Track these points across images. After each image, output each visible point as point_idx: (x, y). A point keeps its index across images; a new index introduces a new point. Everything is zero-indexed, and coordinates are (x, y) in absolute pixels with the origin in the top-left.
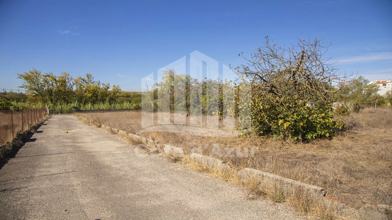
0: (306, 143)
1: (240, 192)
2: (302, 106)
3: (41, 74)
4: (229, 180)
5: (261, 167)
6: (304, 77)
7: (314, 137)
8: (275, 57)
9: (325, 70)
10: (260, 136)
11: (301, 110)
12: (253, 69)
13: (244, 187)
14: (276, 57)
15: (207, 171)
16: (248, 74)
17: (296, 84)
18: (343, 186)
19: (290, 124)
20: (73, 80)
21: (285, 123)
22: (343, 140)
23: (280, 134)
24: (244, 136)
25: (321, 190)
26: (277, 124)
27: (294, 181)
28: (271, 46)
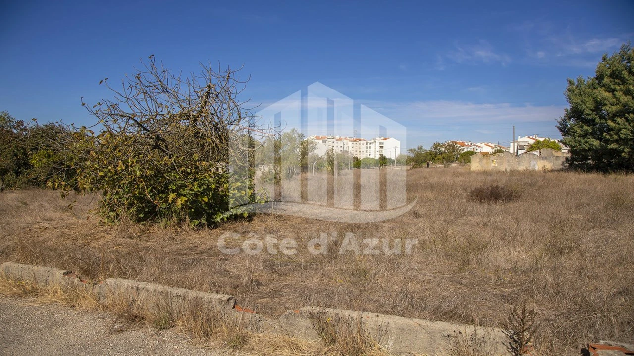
0: (213, 228)
1: (99, 322)
2: (206, 171)
4: (77, 305)
5: (135, 274)
6: (210, 125)
7: (226, 219)
8: (165, 91)
9: (242, 117)
10: (138, 222)
11: (205, 177)
12: (126, 109)
13: (106, 312)
14: (167, 92)
15: (34, 294)
16: (116, 117)
17: (198, 137)
18: (261, 288)
19: (186, 199)
21: (178, 198)
22: (267, 221)
23: (172, 216)
24: (110, 223)
25: (228, 300)
26: (167, 201)
27: (187, 290)
28: (159, 73)
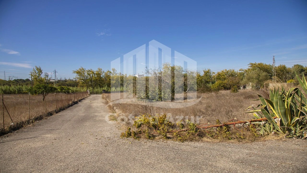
3: (86, 70)
20: (104, 73)
